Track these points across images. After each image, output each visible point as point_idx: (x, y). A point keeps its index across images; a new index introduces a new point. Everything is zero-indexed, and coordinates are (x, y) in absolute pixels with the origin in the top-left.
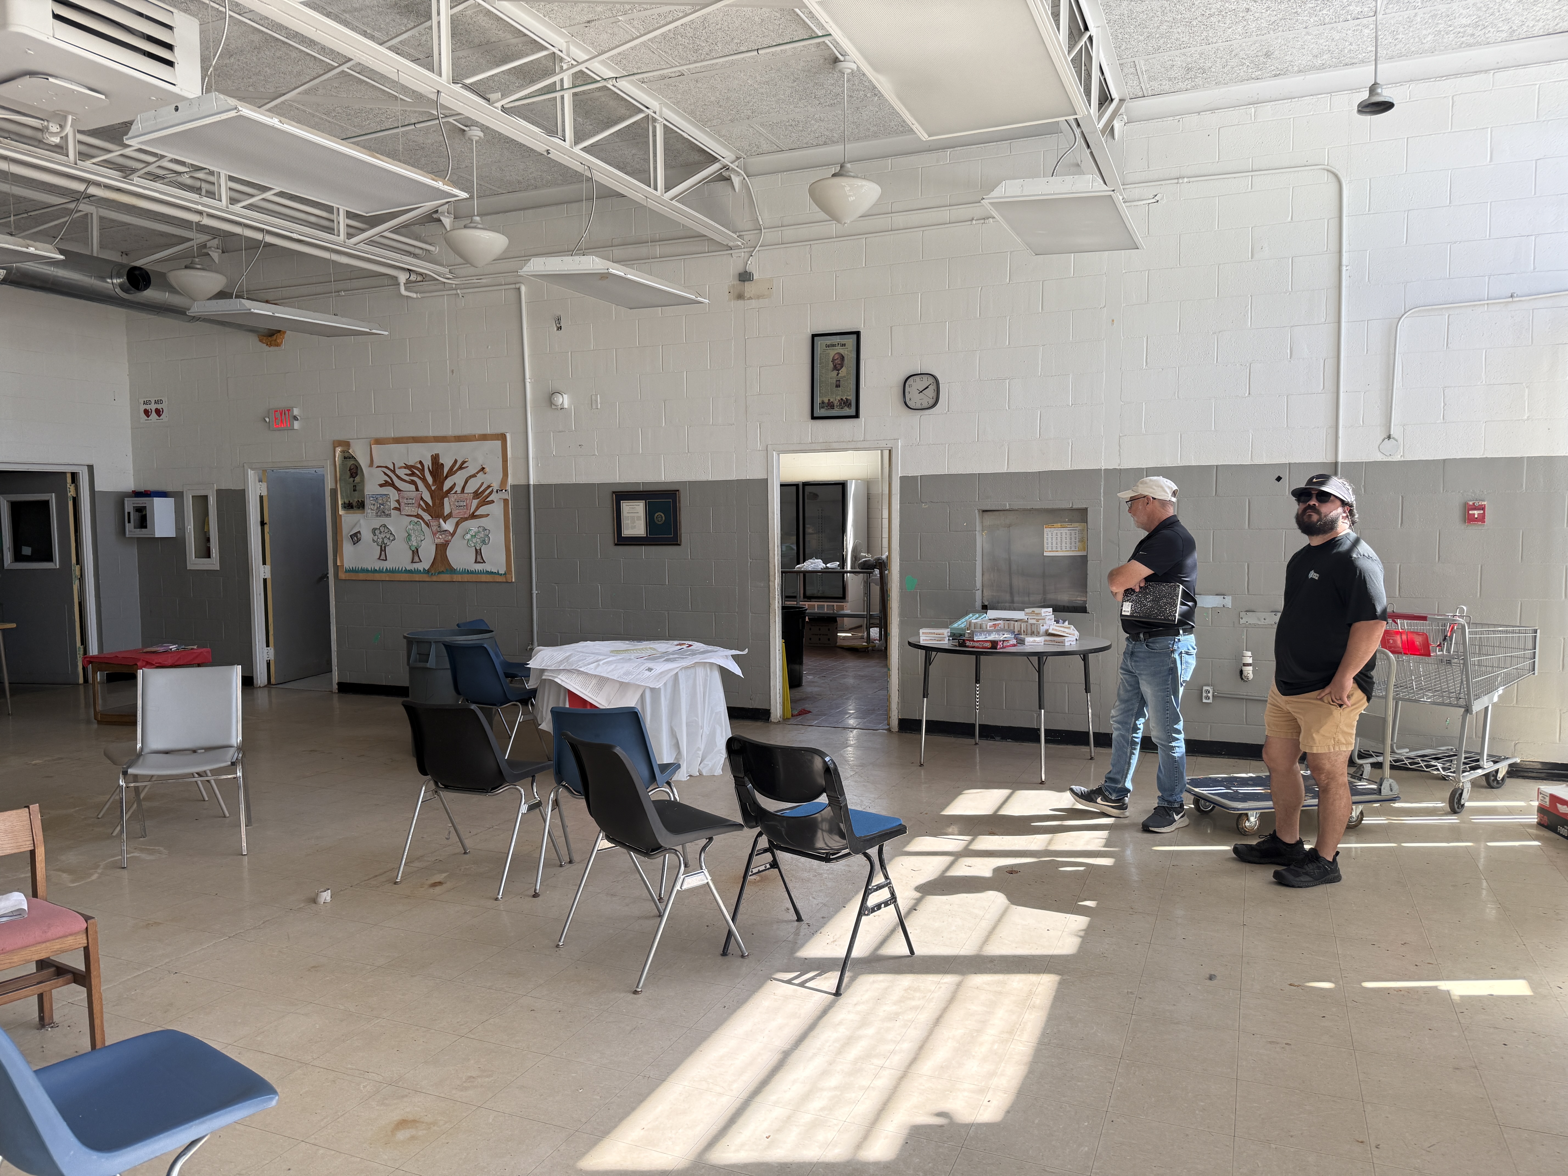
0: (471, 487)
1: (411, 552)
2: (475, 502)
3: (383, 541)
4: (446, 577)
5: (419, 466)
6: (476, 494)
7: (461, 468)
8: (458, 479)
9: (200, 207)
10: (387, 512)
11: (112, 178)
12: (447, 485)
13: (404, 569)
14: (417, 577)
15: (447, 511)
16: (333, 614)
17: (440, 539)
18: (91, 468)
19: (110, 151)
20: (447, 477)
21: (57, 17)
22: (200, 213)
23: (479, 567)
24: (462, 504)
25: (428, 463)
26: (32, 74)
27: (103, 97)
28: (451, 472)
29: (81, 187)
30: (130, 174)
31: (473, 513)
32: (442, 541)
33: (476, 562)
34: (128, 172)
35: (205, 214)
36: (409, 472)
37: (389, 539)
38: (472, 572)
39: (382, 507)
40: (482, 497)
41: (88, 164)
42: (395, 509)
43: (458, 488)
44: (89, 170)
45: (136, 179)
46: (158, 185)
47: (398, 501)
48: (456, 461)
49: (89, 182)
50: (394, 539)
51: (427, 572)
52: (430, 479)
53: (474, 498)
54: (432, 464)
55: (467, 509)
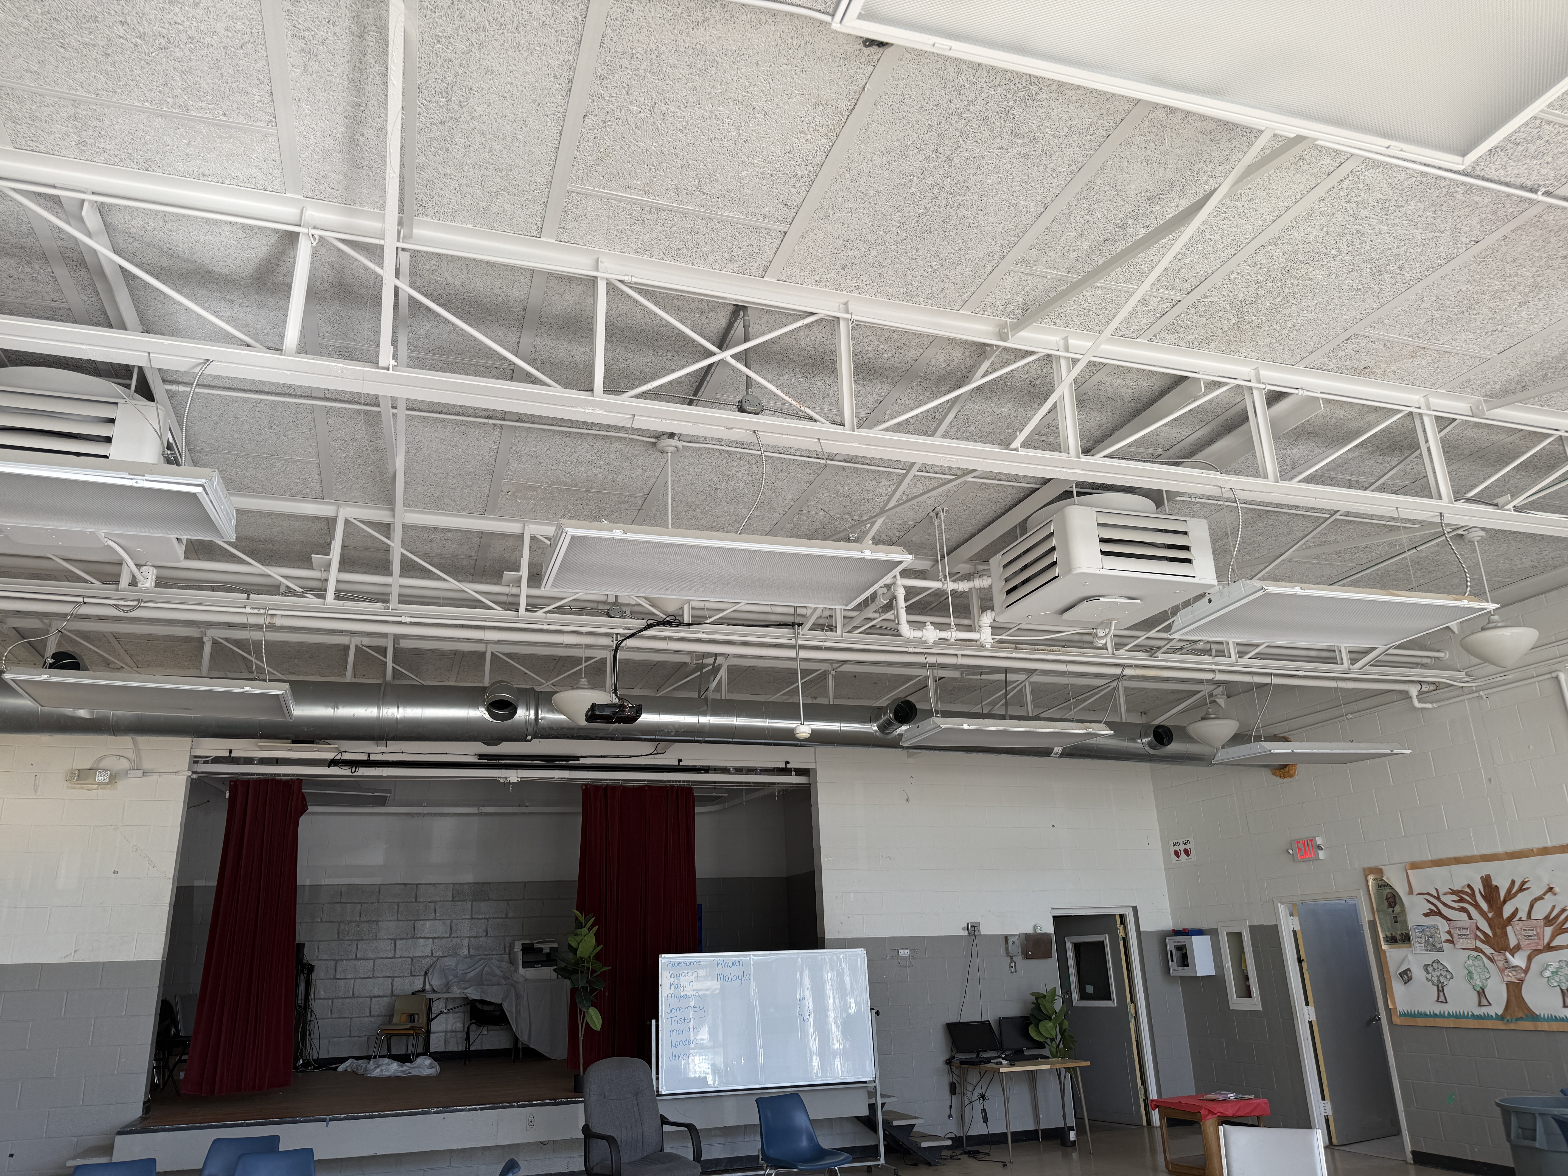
0: (1540, 911)
1: (1476, 994)
2: (1549, 931)
3: (1439, 981)
4: (1529, 1025)
5: (1468, 890)
6: (1548, 921)
7: (1521, 889)
8: (1521, 902)
9: (1214, 667)
10: (1438, 946)
11: (1141, 658)
12: (1507, 911)
13: (1470, 1014)
14: (1489, 1024)
15: (1513, 942)
16: (1393, 1065)
17: (1511, 977)
18: (1135, 909)
19: (1139, 637)
20: (1505, 902)
21: (1104, 553)
22: (1213, 671)
24: (1530, 933)
25: (1478, 886)
26: (1087, 599)
27: (1139, 601)
28: (1510, 896)
29: (1118, 671)
30: (1155, 653)
31: (1549, 944)
32: (1513, 979)
33: (1564, 1006)
34: (1153, 651)
35: (1217, 671)
36: (1456, 898)
37: (1445, 977)
38: (1562, 1019)
39: (1431, 939)
40: (1555, 923)
41: (1122, 652)
42: (1447, 941)
43: (1523, 914)
44: (1124, 656)
45: (1160, 655)
46: (1177, 656)
47: (1449, 932)
48: (1513, 882)
49: (1124, 666)
50: (1452, 978)
51: (1501, 1018)
52: (1484, 906)
53: (1546, 925)
54: (1484, 887)
55: (1539, 939)
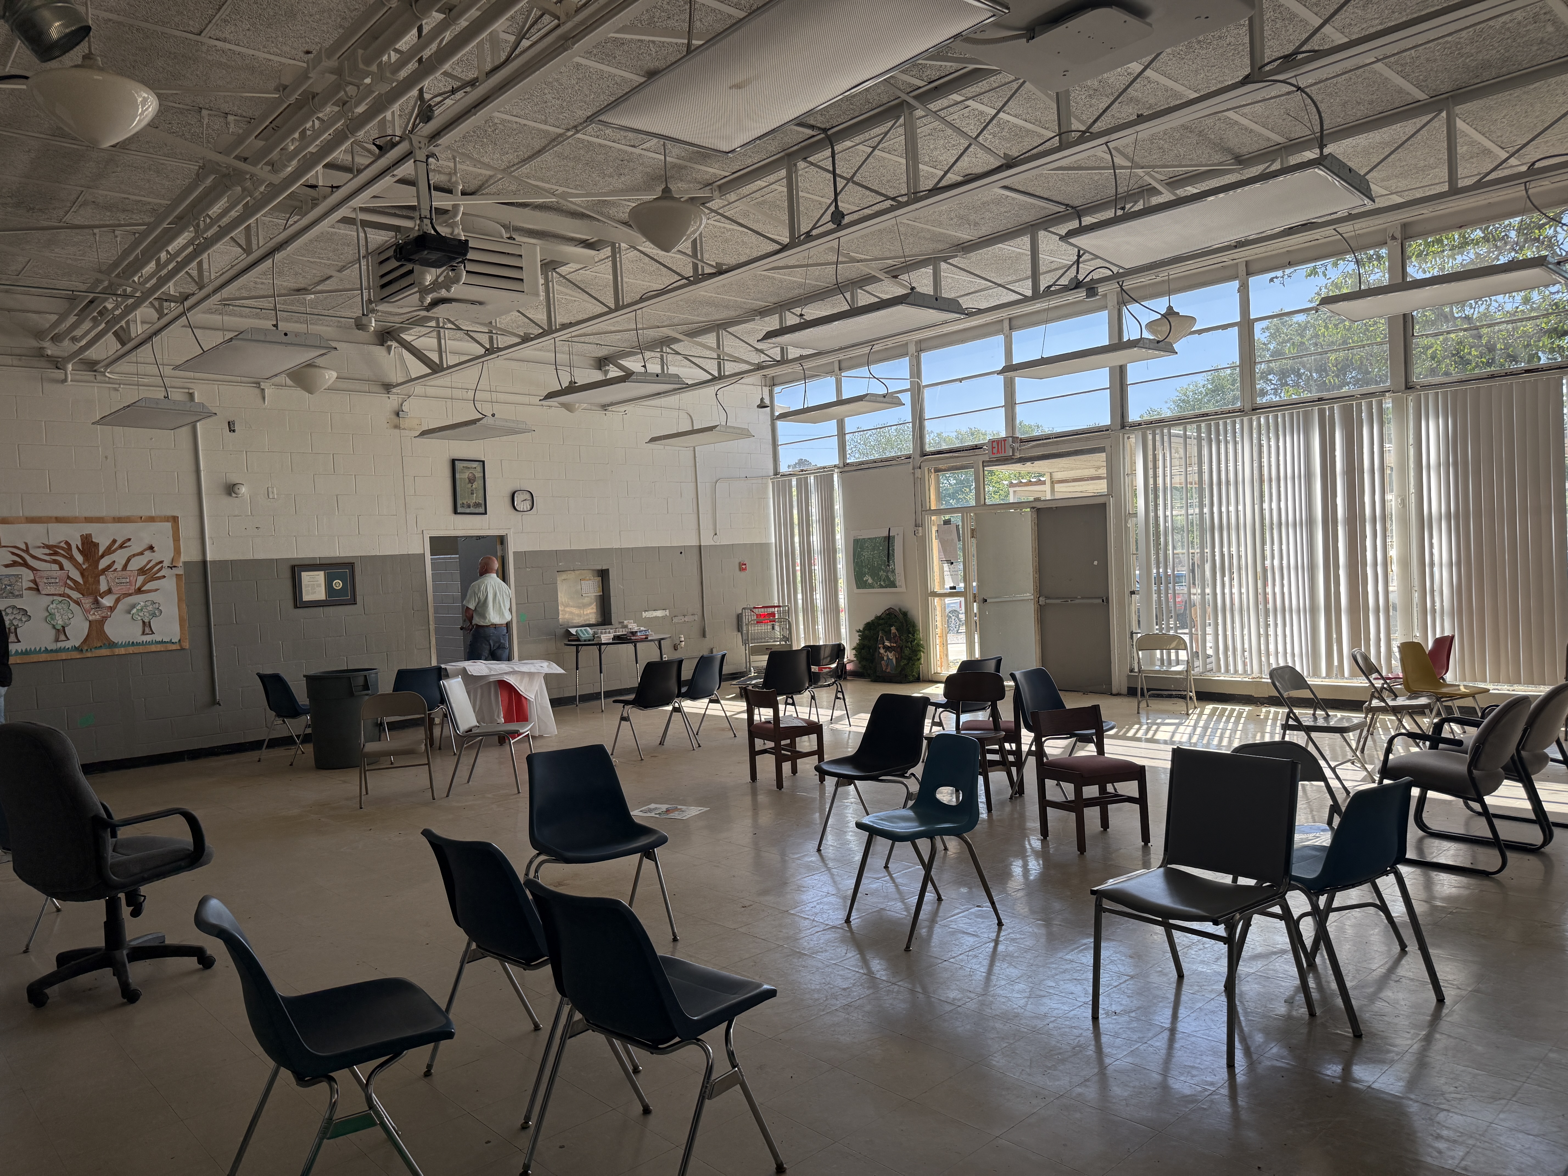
0: (137, 563)
1: (54, 631)
2: (141, 579)
4: (105, 652)
5: (63, 545)
6: (142, 571)
7: (121, 547)
8: (119, 557)
10: (17, 593)
12: (103, 563)
13: (43, 649)
14: (64, 656)
15: (103, 587)
17: (95, 616)
20: (103, 556)
23: (148, 638)
24: (124, 580)
25: (76, 542)
28: (109, 551)
31: (139, 589)
32: (98, 617)
33: (143, 633)
36: (47, 551)
37: (21, 620)
38: (138, 644)
39: (8, 587)
40: (149, 573)
42: (30, 589)
47: (34, 581)
48: (114, 541)
50: (28, 620)
51: (76, 649)
52: (80, 558)
53: (139, 575)
54: (83, 544)
55: (131, 585)
